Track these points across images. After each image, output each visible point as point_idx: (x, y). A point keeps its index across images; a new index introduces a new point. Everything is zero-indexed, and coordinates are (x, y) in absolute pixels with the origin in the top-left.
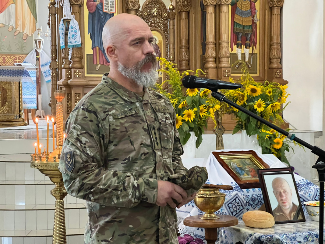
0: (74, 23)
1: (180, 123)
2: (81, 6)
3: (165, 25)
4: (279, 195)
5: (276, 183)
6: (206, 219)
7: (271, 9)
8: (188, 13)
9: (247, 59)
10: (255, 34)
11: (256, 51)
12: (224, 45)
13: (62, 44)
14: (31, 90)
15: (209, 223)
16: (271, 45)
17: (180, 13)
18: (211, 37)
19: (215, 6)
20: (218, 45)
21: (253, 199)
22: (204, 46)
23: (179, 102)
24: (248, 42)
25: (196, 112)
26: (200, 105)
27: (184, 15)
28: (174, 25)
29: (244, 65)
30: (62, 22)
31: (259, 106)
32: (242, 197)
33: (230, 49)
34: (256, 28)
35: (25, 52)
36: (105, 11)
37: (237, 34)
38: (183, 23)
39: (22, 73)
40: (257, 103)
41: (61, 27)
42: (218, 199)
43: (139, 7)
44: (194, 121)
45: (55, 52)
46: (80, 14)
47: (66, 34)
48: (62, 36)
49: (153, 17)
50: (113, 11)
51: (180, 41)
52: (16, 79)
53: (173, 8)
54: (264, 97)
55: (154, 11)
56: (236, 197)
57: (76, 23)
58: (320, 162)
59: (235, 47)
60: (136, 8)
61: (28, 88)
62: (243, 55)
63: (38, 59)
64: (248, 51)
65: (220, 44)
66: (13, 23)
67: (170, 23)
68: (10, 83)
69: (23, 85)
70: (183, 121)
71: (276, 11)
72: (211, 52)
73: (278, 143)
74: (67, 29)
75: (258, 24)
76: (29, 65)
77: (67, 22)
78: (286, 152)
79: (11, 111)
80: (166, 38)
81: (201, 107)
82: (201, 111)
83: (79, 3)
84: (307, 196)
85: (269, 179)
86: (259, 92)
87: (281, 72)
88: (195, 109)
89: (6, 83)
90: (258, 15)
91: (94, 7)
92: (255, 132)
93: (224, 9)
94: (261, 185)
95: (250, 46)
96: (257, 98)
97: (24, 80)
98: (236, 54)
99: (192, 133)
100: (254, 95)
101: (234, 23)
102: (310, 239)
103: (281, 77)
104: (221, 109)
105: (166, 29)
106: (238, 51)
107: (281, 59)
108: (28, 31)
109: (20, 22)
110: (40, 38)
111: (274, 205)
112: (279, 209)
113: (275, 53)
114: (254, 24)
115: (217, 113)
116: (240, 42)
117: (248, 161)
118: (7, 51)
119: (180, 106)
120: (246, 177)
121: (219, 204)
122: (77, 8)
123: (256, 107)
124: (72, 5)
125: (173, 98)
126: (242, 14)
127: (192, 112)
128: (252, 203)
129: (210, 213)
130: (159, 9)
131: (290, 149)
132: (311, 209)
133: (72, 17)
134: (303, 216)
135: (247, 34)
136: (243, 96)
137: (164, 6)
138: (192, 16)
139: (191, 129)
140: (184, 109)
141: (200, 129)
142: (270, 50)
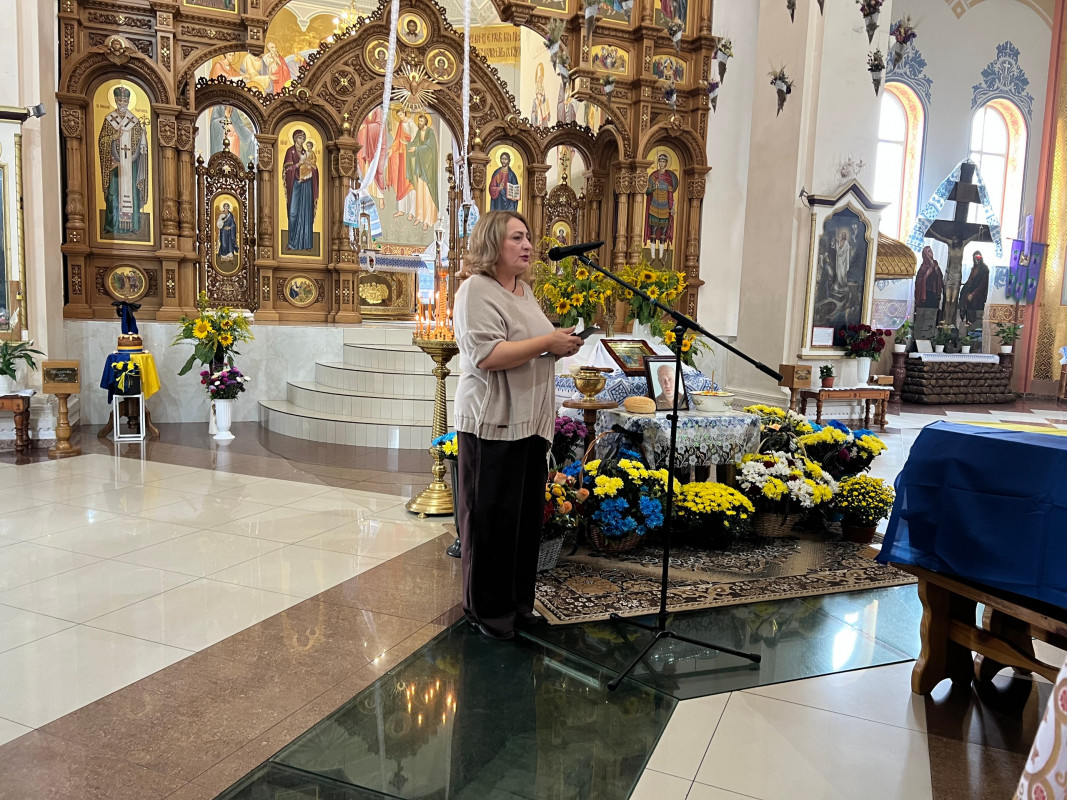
0: (474, 210)
1: (568, 307)
2: (482, 191)
3: (574, 216)
4: (663, 383)
5: (661, 371)
6: (585, 401)
7: (690, 200)
8: (600, 203)
9: (661, 256)
10: (670, 227)
11: (672, 247)
12: (636, 239)
13: (461, 233)
14: (428, 283)
15: (588, 405)
16: (688, 241)
17: (591, 202)
18: (622, 230)
19: (629, 195)
20: (629, 239)
21: (638, 387)
22: (615, 239)
23: (568, 285)
24: (663, 237)
25: (584, 297)
26: (590, 289)
27: (595, 205)
28: (583, 216)
29: (657, 261)
30: (461, 208)
31: (653, 292)
32: (627, 384)
33: (643, 244)
34: (673, 221)
35: (425, 244)
36: (508, 197)
37: (652, 227)
38: (594, 214)
39: (420, 264)
40: (650, 289)
41: (461, 212)
42: (598, 381)
43: (546, 195)
44: (583, 306)
45: (454, 240)
46: (481, 200)
47: (465, 221)
48: (461, 223)
49: (561, 206)
50: (518, 198)
51: (590, 234)
52: (412, 269)
53: (584, 197)
54: (659, 285)
55: (563, 200)
56: (620, 383)
57: (476, 208)
58: (679, 327)
59: (649, 241)
60: (543, 194)
61: (425, 281)
62: (657, 251)
63: (438, 252)
64: (662, 247)
65: (632, 238)
66: (412, 212)
67: (579, 212)
68: (405, 274)
69: (420, 278)
70: (571, 305)
71: (695, 203)
72: (621, 246)
73: (685, 345)
74: (466, 216)
75: (675, 217)
76: (428, 256)
77: (467, 208)
78: (693, 354)
79: (406, 304)
80: (574, 230)
81: (591, 292)
82: (591, 296)
83: (480, 187)
84: (695, 386)
85: (654, 367)
86: (654, 279)
87: (698, 271)
88: (584, 293)
89: (402, 274)
90: (675, 207)
91: (497, 193)
92: (648, 320)
93: (639, 198)
94: (646, 373)
95: (665, 241)
96: (652, 284)
97: (420, 271)
98: (649, 249)
99: (581, 320)
100: (649, 281)
101: (648, 215)
102: (689, 425)
103: (697, 276)
104: (612, 295)
105: (574, 220)
106: (652, 246)
107: (698, 257)
108: (428, 221)
109: (420, 211)
110: (441, 229)
111: (658, 392)
112: (663, 396)
113: (692, 250)
114: (671, 217)
115: (608, 299)
116: (654, 236)
117: (637, 350)
118: (406, 242)
119: (569, 290)
120: (634, 366)
121: (599, 387)
122: (477, 193)
123: (649, 293)
124: (472, 189)
125: (562, 281)
126: (659, 205)
127: (580, 296)
128: (637, 390)
129: (590, 396)
130: (568, 197)
131: (698, 352)
132: (695, 398)
133: (472, 202)
134: (687, 405)
135: (662, 228)
136: (636, 282)
137: (574, 194)
138: (604, 206)
139: (580, 315)
140: (572, 293)
141: (589, 315)
142: (687, 246)
